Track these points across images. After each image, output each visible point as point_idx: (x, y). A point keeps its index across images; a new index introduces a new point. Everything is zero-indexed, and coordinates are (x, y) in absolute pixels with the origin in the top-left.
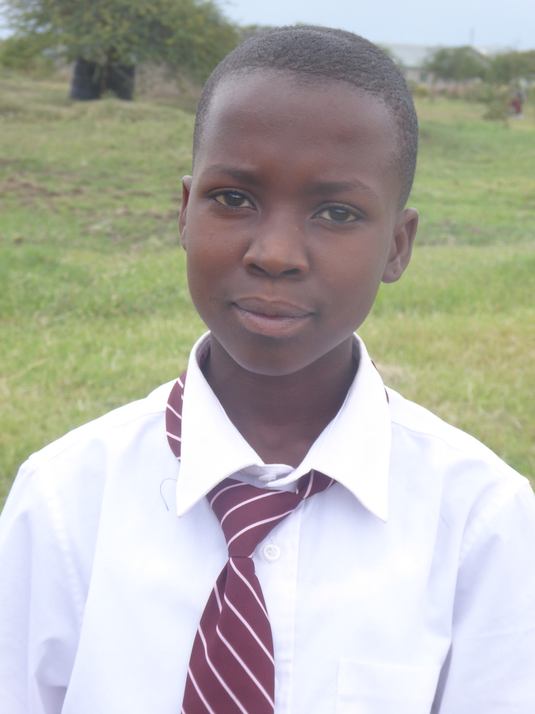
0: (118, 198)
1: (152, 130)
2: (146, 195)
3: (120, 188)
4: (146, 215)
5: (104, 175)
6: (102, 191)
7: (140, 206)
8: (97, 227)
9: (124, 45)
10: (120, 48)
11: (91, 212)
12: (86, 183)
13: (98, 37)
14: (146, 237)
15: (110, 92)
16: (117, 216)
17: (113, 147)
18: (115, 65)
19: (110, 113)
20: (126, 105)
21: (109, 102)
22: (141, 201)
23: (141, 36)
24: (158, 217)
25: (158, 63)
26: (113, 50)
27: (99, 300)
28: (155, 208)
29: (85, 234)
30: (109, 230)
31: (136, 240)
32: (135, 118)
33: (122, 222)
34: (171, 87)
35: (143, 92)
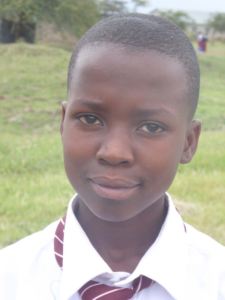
0: (26, 102)
1: (46, 61)
2: (43, 100)
3: (27, 96)
4: (43, 112)
5: (17, 88)
6: (16, 97)
7: (39, 107)
8: (13, 119)
9: (30, 11)
10: (28, 12)
11: (9, 110)
12: (6, 93)
13: (14, 6)
14: (43, 125)
15: (22, 39)
16: (25, 113)
17: (23, 72)
18: (24, 22)
19: (21, 51)
20: (31, 46)
21: (21, 44)
22: (40, 104)
23: (40, 6)
24: (50, 113)
25: (50, 22)
26: (23, 14)
27: (14, 163)
28: (49, 108)
29: (6, 123)
30: (20, 121)
31: (37, 127)
32: (36, 54)
33: (28, 116)
34: (57, 36)
35: (41, 39)
